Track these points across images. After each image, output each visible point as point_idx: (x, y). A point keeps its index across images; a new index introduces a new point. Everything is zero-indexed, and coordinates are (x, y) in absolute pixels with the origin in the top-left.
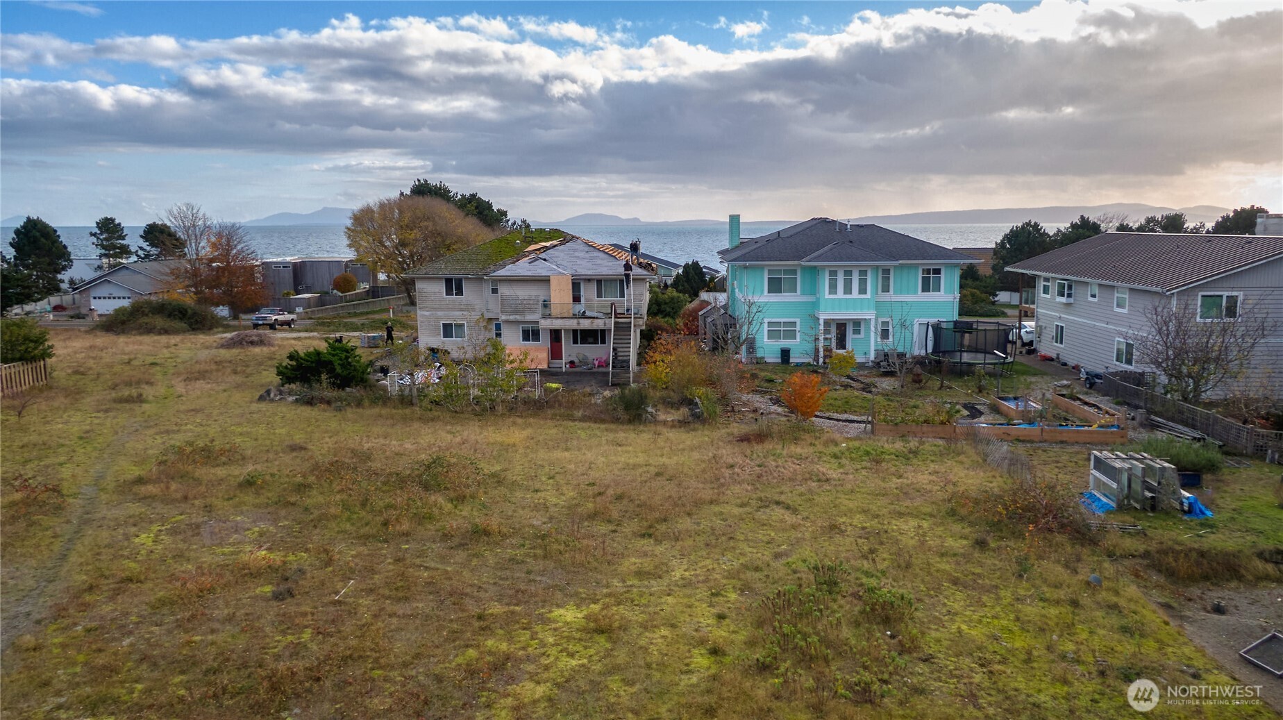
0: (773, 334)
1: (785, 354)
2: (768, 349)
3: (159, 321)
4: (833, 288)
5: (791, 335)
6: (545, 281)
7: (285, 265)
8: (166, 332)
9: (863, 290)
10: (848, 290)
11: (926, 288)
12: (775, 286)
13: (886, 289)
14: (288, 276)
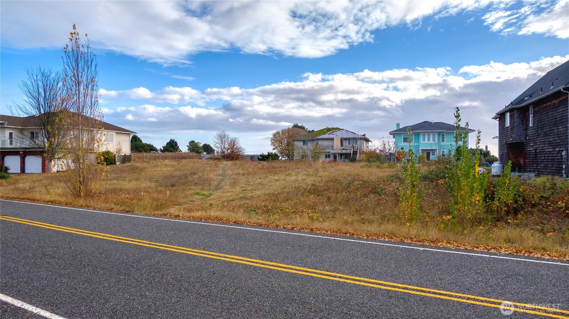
4: (424, 140)
6: (333, 139)
9: (434, 140)
10: (429, 140)
13: (443, 141)
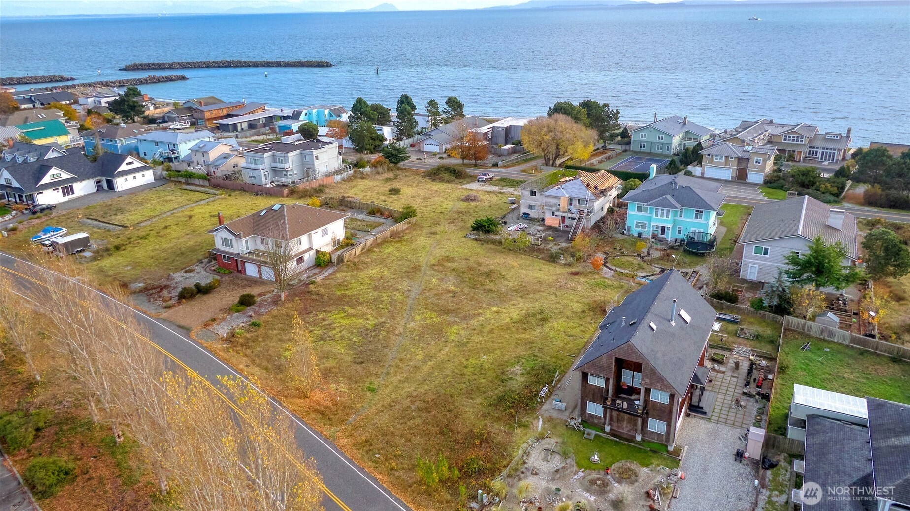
0: (637, 226)
1: (640, 235)
2: (635, 231)
3: (446, 176)
4: (657, 215)
5: (644, 227)
6: (559, 198)
7: (502, 128)
8: (448, 182)
9: (668, 217)
10: (662, 216)
11: (697, 217)
12: (640, 209)
13: (681, 216)
14: (503, 133)
